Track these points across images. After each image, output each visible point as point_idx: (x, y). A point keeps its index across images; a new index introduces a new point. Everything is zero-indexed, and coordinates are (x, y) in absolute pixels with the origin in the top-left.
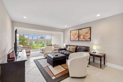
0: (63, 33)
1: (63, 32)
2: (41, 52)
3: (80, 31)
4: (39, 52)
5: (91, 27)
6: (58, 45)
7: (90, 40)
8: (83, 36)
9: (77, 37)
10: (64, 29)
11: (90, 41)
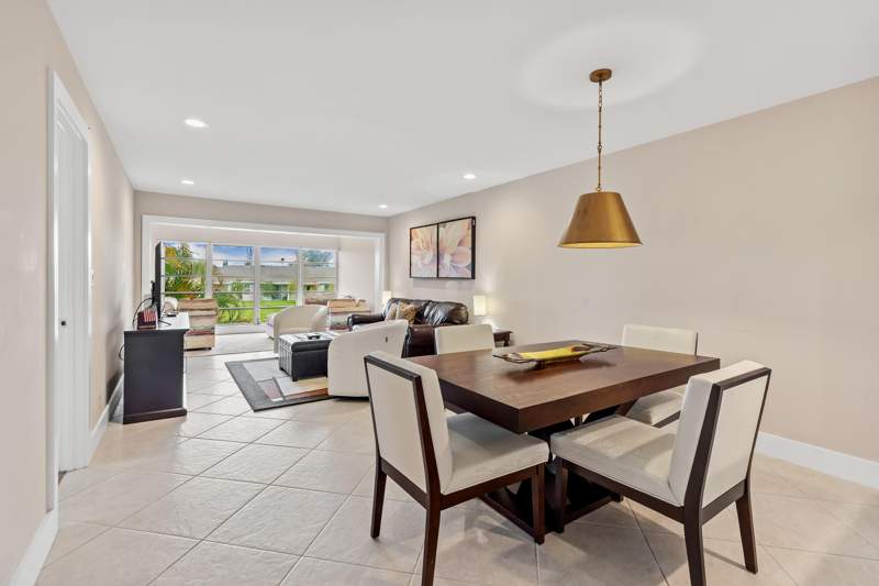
0: (383, 235)
1: (382, 232)
2: (270, 338)
3: (441, 229)
4: (265, 336)
5: (474, 218)
6: (363, 301)
7: (470, 276)
8: (452, 255)
9: (432, 261)
10: (388, 215)
11: (473, 277)
